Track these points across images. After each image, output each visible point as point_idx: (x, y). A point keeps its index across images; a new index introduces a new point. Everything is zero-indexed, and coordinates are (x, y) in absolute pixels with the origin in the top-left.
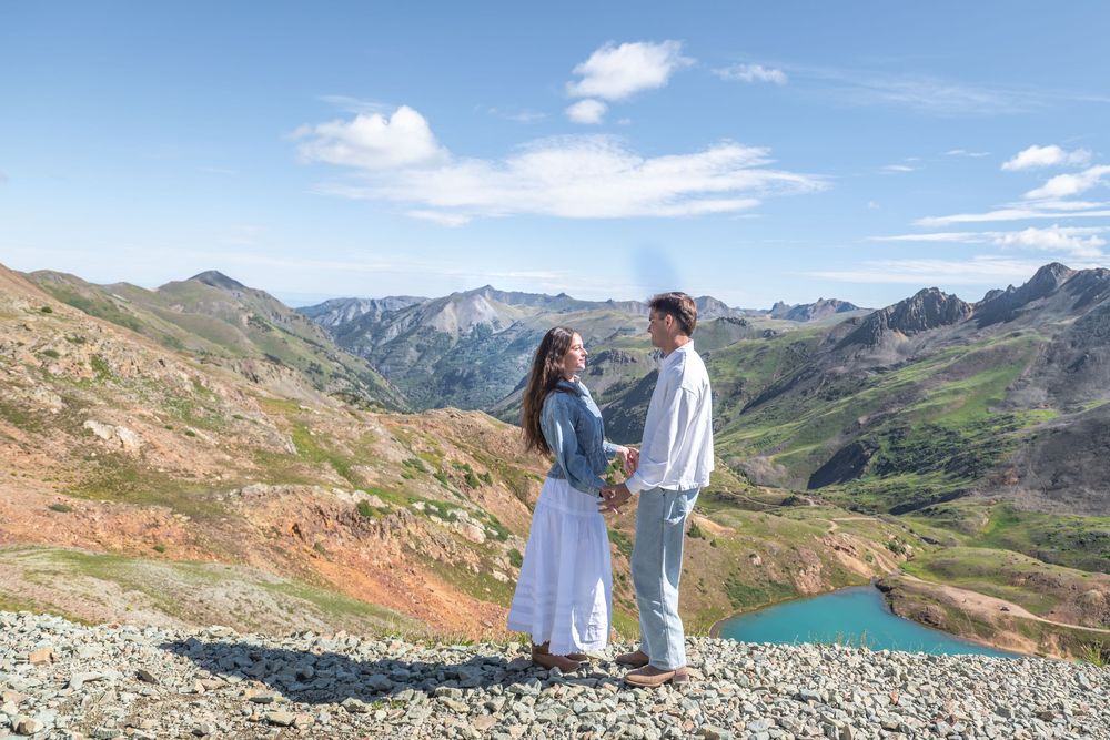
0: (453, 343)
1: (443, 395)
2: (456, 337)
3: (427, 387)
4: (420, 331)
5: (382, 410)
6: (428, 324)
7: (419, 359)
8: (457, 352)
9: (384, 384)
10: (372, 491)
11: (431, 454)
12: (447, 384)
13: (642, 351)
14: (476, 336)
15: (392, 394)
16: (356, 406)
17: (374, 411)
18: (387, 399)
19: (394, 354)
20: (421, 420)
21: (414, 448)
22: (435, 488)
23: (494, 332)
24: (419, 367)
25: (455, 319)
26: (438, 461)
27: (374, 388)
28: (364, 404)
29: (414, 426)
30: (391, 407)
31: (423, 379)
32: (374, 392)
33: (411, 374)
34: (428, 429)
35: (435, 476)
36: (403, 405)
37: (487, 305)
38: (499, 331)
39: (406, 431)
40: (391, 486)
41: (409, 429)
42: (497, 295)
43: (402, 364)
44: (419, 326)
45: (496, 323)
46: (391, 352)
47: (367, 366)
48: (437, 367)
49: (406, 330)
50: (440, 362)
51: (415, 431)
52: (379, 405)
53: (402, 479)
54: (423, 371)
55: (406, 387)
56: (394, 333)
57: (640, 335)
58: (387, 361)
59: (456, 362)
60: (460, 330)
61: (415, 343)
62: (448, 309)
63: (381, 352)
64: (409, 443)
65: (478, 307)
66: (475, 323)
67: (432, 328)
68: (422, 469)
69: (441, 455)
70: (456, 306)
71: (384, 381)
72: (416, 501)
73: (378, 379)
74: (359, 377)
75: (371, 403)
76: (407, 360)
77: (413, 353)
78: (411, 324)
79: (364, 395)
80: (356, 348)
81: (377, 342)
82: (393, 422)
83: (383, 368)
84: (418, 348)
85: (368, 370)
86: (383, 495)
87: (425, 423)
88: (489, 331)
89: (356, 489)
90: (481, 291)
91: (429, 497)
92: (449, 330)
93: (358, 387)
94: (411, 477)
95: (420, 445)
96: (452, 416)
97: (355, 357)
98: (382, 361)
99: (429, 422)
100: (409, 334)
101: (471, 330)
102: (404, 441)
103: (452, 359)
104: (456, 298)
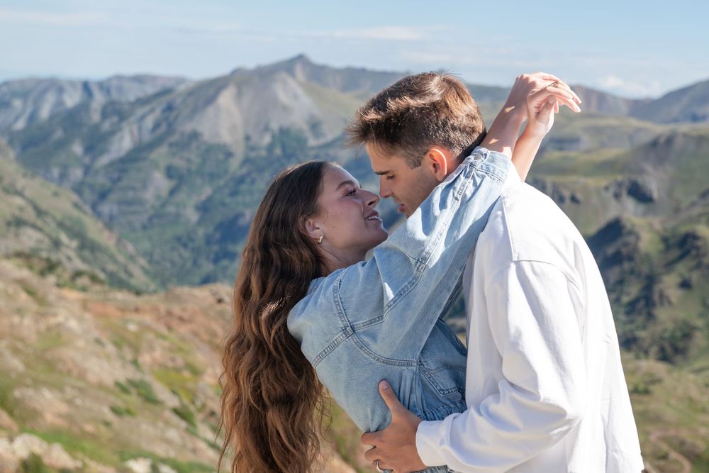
0: (234, 165)
1: (216, 260)
2: (239, 152)
3: (185, 246)
4: (174, 138)
5: (97, 287)
6: (188, 127)
7: (172, 192)
8: (241, 180)
9: (105, 238)
10: (52, 436)
11: (178, 370)
12: (223, 240)
13: (592, 182)
14: (278, 151)
15: (121, 258)
16: (51, 279)
17: (84, 289)
18: (111, 267)
19: (124, 183)
20: (163, 308)
21: (145, 359)
22: (173, 434)
23: (312, 142)
24: (171, 209)
25: (238, 118)
26: (190, 385)
27: (87, 246)
28: (66, 276)
29: (148, 319)
30: (118, 282)
31: (179, 230)
32: (87, 253)
33: (155, 221)
34: (175, 323)
35: (176, 411)
36: (139, 279)
37: (299, 91)
38: (322, 141)
39: (132, 327)
40: (89, 428)
41: (140, 324)
42: (317, 74)
43: (140, 202)
44: (171, 130)
45: (315, 126)
46: (119, 179)
47: (76, 205)
48: (204, 208)
49: (147, 137)
50: (209, 199)
51: (147, 328)
52: (94, 279)
53: (110, 416)
54: (178, 216)
55: (146, 245)
56: (124, 143)
57: (588, 151)
58: (113, 197)
59: (240, 199)
60: (247, 138)
61: (163, 163)
62: (226, 98)
63: (101, 180)
64: (136, 350)
65: (283, 97)
66: (275, 126)
67: (195, 135)
68: (150, 399)
69: (196, 372)
70: (239, 95)
71: (106, 234)
72: (135, 457)
73: (95, 230)
74: (61, 225)
75: (78, 274)
76: (149, 195)
77: (160, 182)
78: (157, 126)
79: (69, 259)
80: (56, 172)
81: (94, 159)
82: (110, 309)
83: (106, 208)
84: (170, 172)
85: (76, 213)
86: (72, 446)
87: (169, 313)
88: (301, 141)
89: (23, 430)
90: (288, 66)
91: (161, 451)
92: (226, 137)
93: (57, 244)
94: (129, 412)
95: (158, 354)
96: (220, 301)
97: (53, 187)
98: (103, 195)
99: (177, 310)
100: (151, 146)
101: (267, 139)
102: (127, 344)
103: (234, 194)
104: (240, 80)
